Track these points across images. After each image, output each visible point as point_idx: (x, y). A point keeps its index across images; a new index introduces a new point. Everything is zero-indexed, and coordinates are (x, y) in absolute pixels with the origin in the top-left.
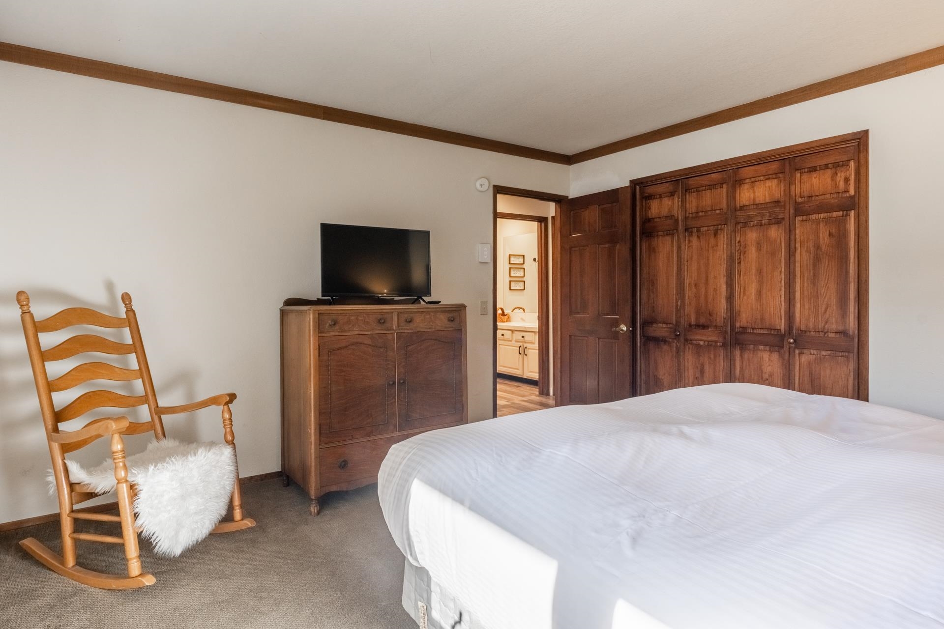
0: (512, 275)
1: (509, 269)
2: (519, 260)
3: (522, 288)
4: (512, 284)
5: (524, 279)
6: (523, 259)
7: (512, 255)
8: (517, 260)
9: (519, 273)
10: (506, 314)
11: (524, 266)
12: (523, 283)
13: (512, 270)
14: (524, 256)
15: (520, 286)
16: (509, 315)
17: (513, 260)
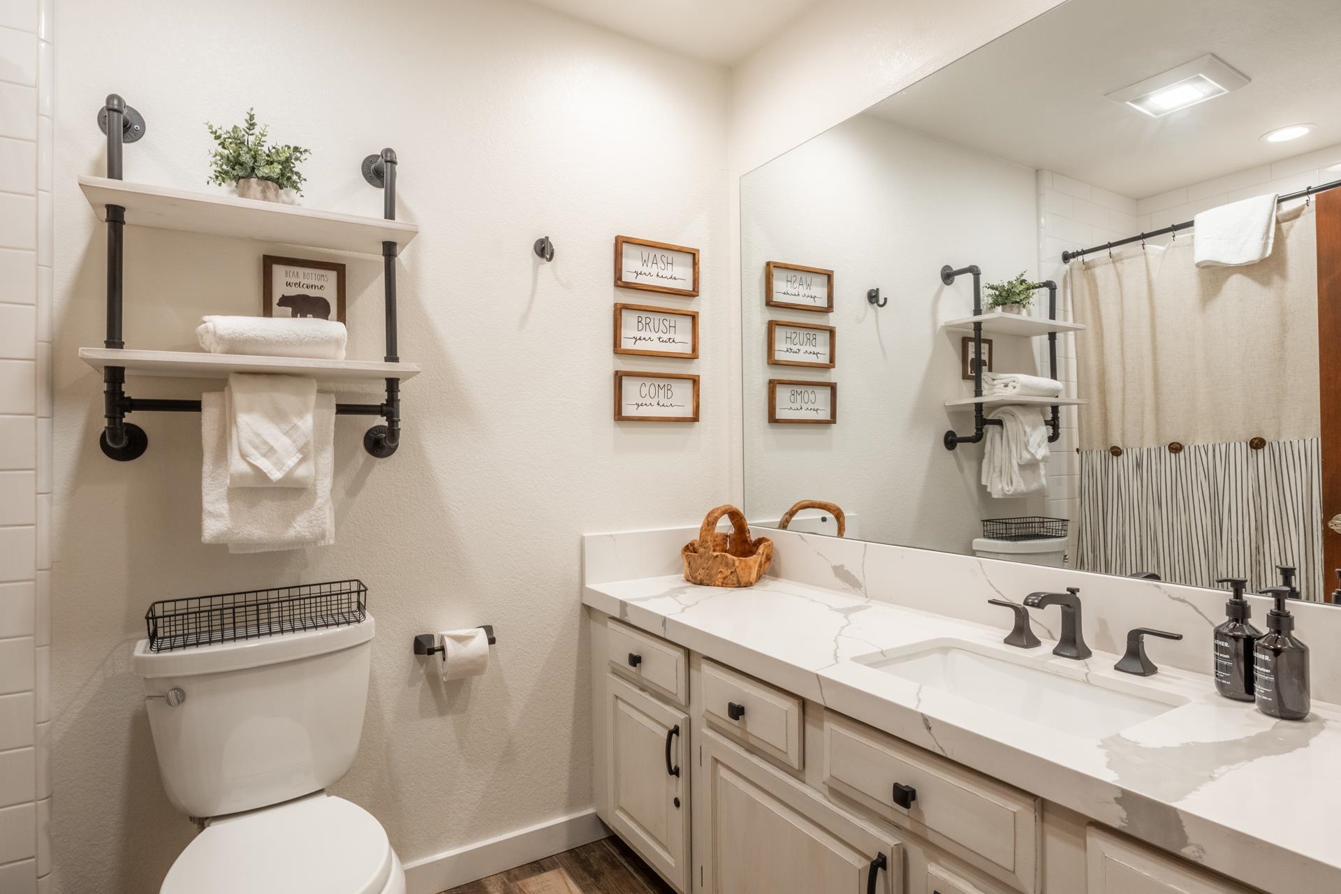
0: (779, 356)
1: (763, 330)
2: (808, 292)
3: (825, 415)
4: (783, 394)
5: (832, 376)
6: (825, 290)
7: (779, 266)
8: (802, 290)
9: (810, 350)
10: (753, 537)
11: (832, 320)
12: (828, 391)
13: (780, 333)
14: (829, 276)
15: (815, 405)
16: (771, 546)
17: (784, 289)
